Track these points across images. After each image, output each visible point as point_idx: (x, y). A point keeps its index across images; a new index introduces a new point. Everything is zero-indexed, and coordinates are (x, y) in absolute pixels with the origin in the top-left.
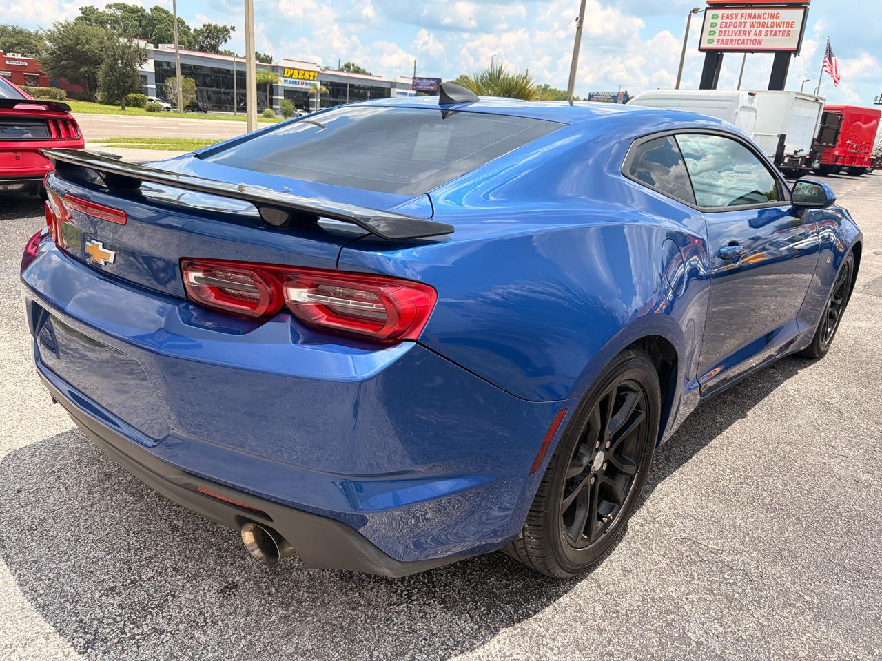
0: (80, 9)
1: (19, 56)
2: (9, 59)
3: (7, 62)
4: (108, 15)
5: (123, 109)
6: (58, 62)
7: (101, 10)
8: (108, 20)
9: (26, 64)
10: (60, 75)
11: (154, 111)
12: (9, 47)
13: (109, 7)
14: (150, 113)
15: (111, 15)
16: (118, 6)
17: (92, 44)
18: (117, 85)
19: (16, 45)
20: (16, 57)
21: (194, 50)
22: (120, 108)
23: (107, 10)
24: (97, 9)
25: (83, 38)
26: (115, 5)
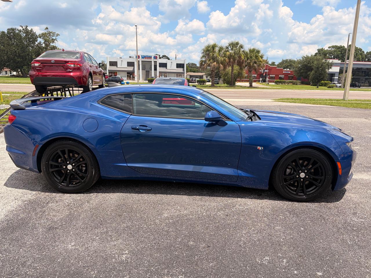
0: (317, 50)
1: (288, 70)
2: (284, 71)
3: (284, 72)
4: (328, 51)
5: (318, 87)
6: (300, 71)
7: (326, 49)
8: (328, 53)
9: (290, 72)
10: (300, 76)
11: (331, 88)
12: (287, 67)
13: (329, 47)
14: (329, 89)
15: (330, 51)
16: (333, 47)
17: (315, 63)
18: (317, 78)
19: (289, 66)
20: (287, 70)
21: (365, 61)
22: (316, 87)
23: (328, 49)
24: (324, 49)
25: (311, 61)
26: (332, 46)
